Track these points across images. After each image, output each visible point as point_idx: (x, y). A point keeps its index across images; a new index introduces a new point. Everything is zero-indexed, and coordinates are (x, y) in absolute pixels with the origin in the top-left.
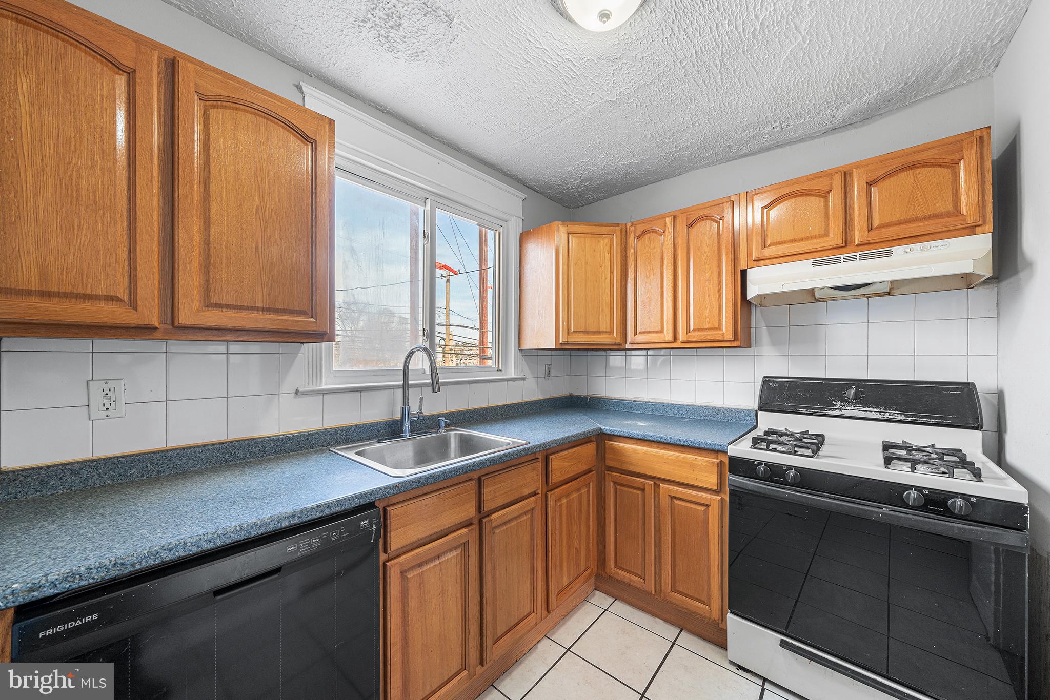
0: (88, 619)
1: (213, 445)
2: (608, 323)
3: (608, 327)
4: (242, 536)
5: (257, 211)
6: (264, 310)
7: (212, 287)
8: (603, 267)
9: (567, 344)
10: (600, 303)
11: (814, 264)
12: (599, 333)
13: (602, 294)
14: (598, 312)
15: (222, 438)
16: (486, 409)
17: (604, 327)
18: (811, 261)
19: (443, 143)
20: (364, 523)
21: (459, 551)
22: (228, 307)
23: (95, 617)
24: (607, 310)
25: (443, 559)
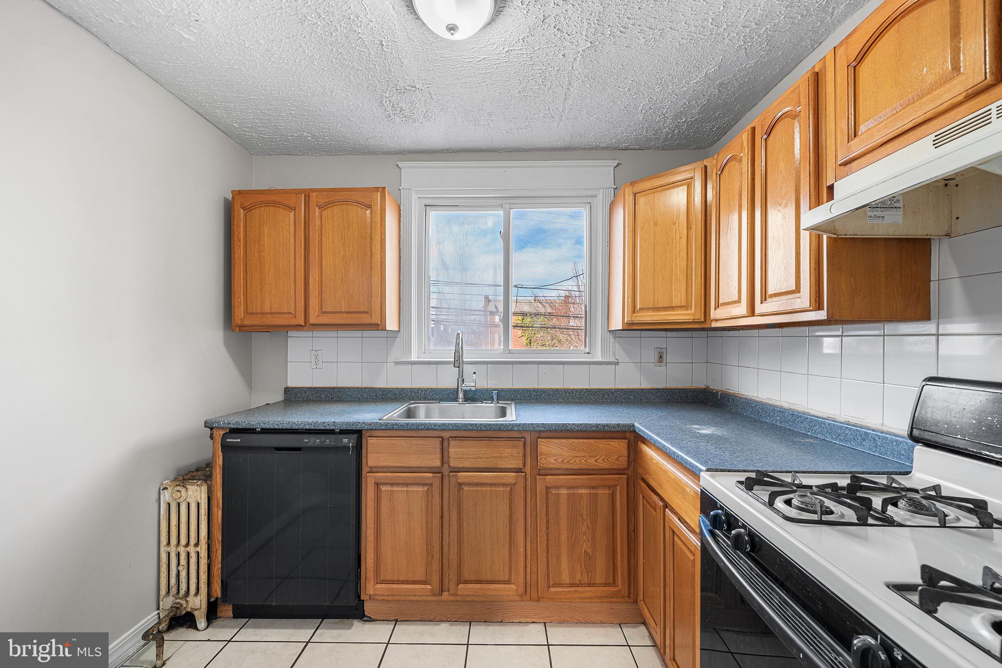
0: (238, 440)
1: (354, 388)
2: (684, 294)
3: (684, 299)
4: (288, 427)
5: (342, 258)
6: (346, 312)
7: (323, 303)
8: (677, 224)
9: (633, 324)
10: (672, 271)
11: (937, 144)
12: (672, 308)
13: (676, 259)
14: (670, 282)
15: (359, 385)
16: (557, 390)
17: (678, 298)
18: (932, 137)
19: (510, 151)
20: (346, 440)
21: (426, 488)
22: (330, 312)
23: (239, 440)
24: (683, 278)
25: (411, 489)
